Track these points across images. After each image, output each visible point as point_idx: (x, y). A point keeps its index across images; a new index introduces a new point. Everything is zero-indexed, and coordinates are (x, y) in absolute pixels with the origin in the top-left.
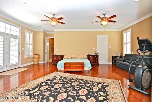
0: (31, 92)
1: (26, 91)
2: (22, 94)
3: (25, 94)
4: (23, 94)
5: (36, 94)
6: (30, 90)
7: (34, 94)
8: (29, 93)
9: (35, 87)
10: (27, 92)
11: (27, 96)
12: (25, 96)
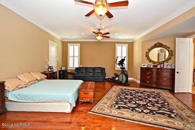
0: (169, 113)
1: (172, 117)
2: (179, 117)
3: (175, 116)
4: (177, 116)
5: (166, 110)
6: (167, 115)
7: (168, 110)
8: (171, 113)
9: (159, 115)
10: (173, 115)
11: (175, 113)
12: (176, 114)
